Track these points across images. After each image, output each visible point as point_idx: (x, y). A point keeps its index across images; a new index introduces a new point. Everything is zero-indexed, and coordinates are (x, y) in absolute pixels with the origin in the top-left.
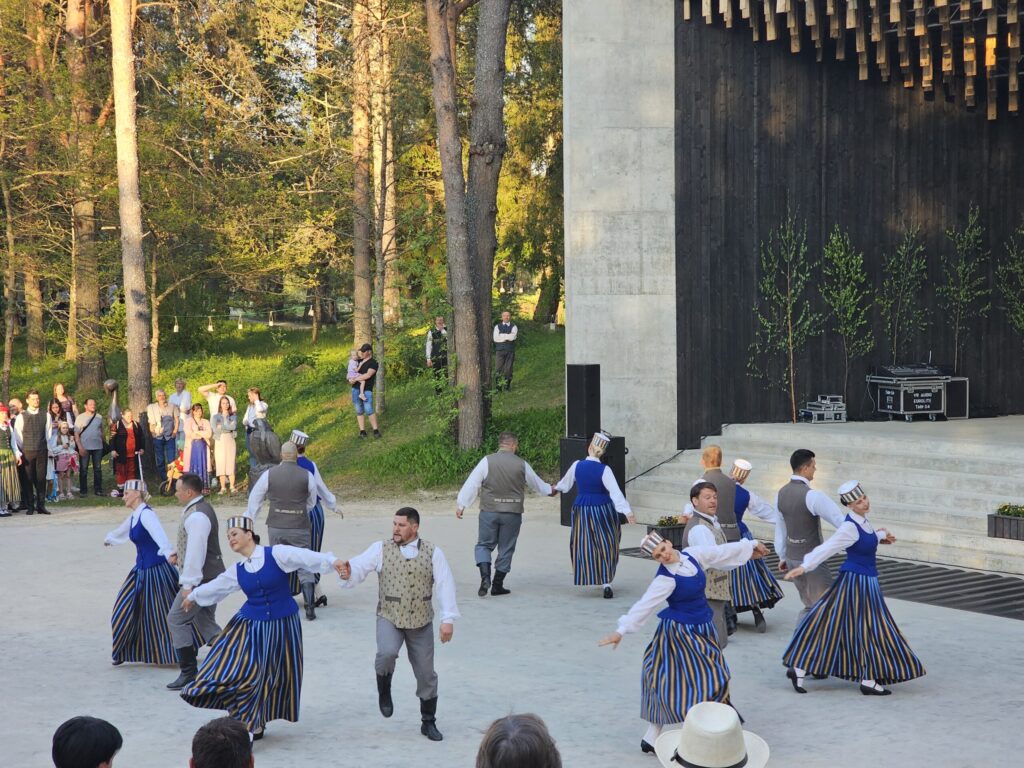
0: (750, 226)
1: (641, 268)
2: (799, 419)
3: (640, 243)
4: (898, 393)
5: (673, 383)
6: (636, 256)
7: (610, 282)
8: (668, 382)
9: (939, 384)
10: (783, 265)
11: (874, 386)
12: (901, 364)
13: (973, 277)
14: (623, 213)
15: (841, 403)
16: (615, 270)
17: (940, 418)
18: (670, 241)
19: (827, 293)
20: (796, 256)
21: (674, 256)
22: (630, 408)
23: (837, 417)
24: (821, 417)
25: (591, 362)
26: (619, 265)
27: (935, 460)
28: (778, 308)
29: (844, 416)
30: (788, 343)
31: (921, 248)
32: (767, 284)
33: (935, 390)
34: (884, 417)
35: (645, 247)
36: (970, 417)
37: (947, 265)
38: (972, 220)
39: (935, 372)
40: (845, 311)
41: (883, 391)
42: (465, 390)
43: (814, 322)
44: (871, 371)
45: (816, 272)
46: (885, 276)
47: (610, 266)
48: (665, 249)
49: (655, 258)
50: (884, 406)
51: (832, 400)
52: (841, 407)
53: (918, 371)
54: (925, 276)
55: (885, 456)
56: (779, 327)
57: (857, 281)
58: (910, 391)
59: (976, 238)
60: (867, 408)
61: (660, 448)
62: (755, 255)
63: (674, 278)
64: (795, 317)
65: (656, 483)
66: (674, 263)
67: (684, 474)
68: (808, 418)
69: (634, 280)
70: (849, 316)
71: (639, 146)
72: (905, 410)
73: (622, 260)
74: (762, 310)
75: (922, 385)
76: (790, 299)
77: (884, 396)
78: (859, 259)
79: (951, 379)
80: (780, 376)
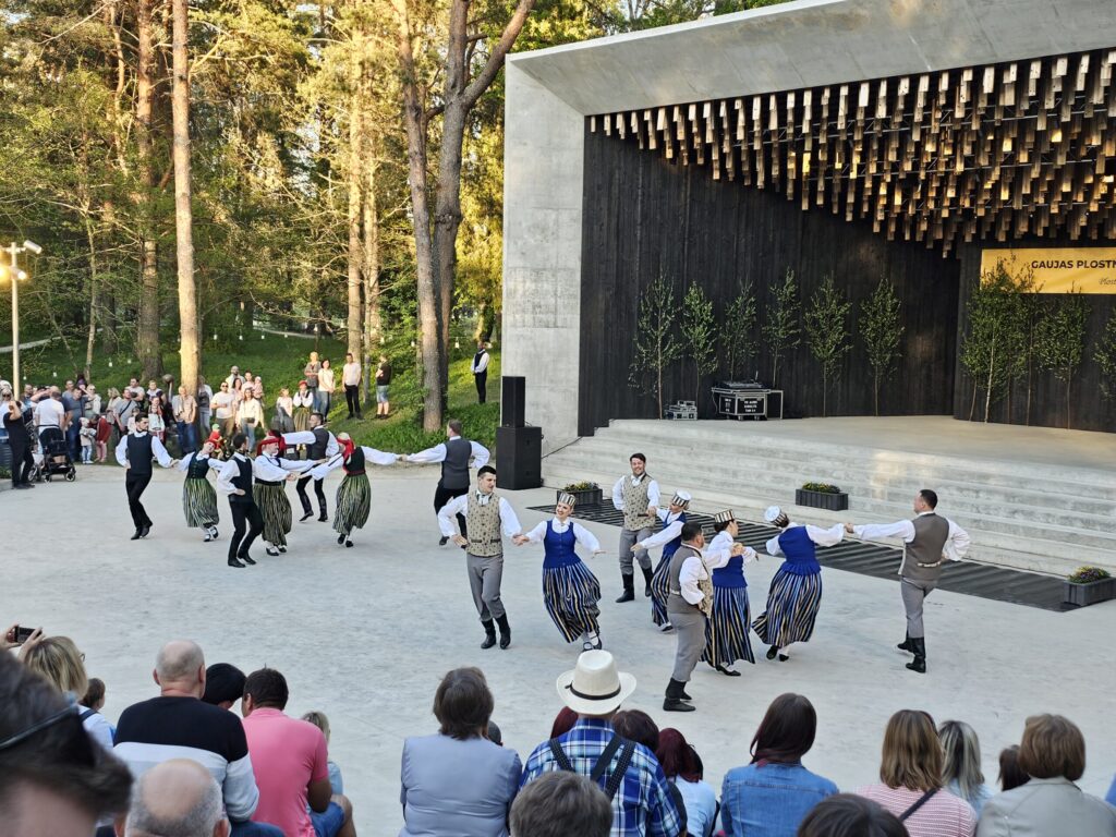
0: (634, 281)
1: (556, 309)
2: (664, 418)
3: (556, 291)
4: (733, 400)
5: (576, 390)
6: (552, 301)
7: (534, 318)
8: (573, 390)
9: (763, 395)
10: (656, 309)
11: (717, 395)
12: (736, 380)
13: (788, 320)
14: (544, 269)
15: (694, 407)
16: (538, 310)
17: (762, 418)
18: (577, 291)
19: (686, 329)
20: (666, 303)
21: (579, 301)
22: (545, 407)
23: (691, 416)
24: (679, 416)
25: (519, 373)
26: (540, 307)
27: (759, 450)
28: (651, 339)
29: (695, 416)
30: (658, 364)
31: (753, 299)
32: (644, 323)
33: (759, 399)
34: (724, 417)
35: (559, 294)
36: (784, 418)
37: (771, 313)
38: (789, 280)
39: (760, 386)
40: (698, 343)
41: (723, 399)
42: (429, 390)
43: (675, 350)
44: (715, 384)
45: (679, 315)
46: (726, 318)
47: (534, 308)
48: (574, 296)
49: (566, 302)
50: (724, 409)
51: (688, 404)
52: (694, 409)
53: (748, 385)
54: (755, 318)
55: (724, 446)
56: (652, 353)
57: (707, 321)
58: (742, 399)
59: (791, 293)
60: (712, 410)
61: (565, 435)
62: (637, 301)
63: (579, 317)
64: (663, 346)
65: (563, 459)
66: (579, 306)
67: (582, 454)
68: (670, 416)
69: (551, 318)
70: (701, 346)
71: (557, 222)
72: (739, 412)
73: (542, 303)
74: (639, 341)
75: (750, 395)
76: (660, 333)
77: (724, 402)
78: (709, 307)
79: (771, 391)
80: (651, 386)
